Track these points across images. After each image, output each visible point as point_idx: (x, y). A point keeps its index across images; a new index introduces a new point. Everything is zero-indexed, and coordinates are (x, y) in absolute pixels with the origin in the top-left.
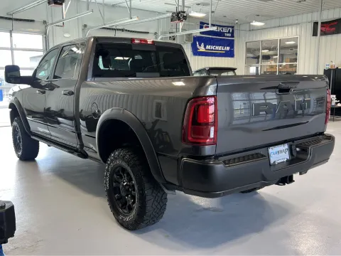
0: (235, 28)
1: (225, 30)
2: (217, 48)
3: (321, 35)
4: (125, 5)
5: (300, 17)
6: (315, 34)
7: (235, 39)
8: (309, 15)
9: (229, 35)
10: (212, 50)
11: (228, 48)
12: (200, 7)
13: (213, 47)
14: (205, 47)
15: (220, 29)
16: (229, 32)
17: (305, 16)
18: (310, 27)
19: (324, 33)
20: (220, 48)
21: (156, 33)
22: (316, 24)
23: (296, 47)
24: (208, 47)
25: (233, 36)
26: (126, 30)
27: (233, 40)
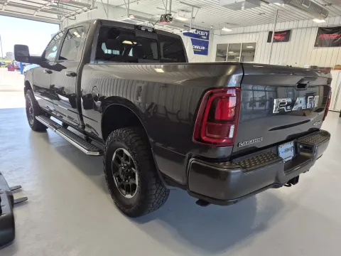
0: (210, 33)
1: (202, 33)
2: (196, 47)
3: (274, 42)
4: (124, 7)
5: (259, 26)
6: (269, 41)
8: (267, 26)
12: (184, 13)
15: (198, 32)
17: (263, 26)
18: (266, 35)
19: (276, 41)
22: (270, 33)
23: (253, 51)
25: (208, 39)
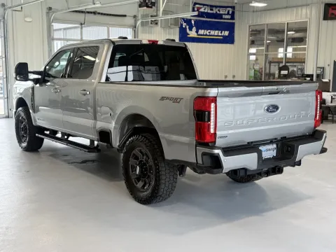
1: (222, 11)
2: (213, 32)
7: (236, 21)
9: (229, 17)
10: (206, 35)
11: (226, 33)
13: (207, 32)
14: (197, 32)
15: (215, 10)
16: (228, 14)
20: (216, 33)
21: (135, 17)
24: (201, 32)
26: (99, 13)
27: (234, 24)
